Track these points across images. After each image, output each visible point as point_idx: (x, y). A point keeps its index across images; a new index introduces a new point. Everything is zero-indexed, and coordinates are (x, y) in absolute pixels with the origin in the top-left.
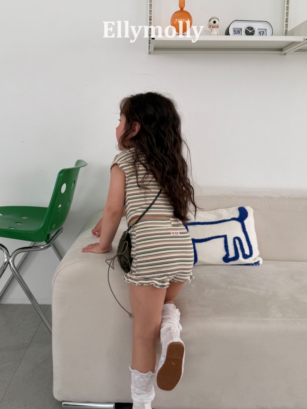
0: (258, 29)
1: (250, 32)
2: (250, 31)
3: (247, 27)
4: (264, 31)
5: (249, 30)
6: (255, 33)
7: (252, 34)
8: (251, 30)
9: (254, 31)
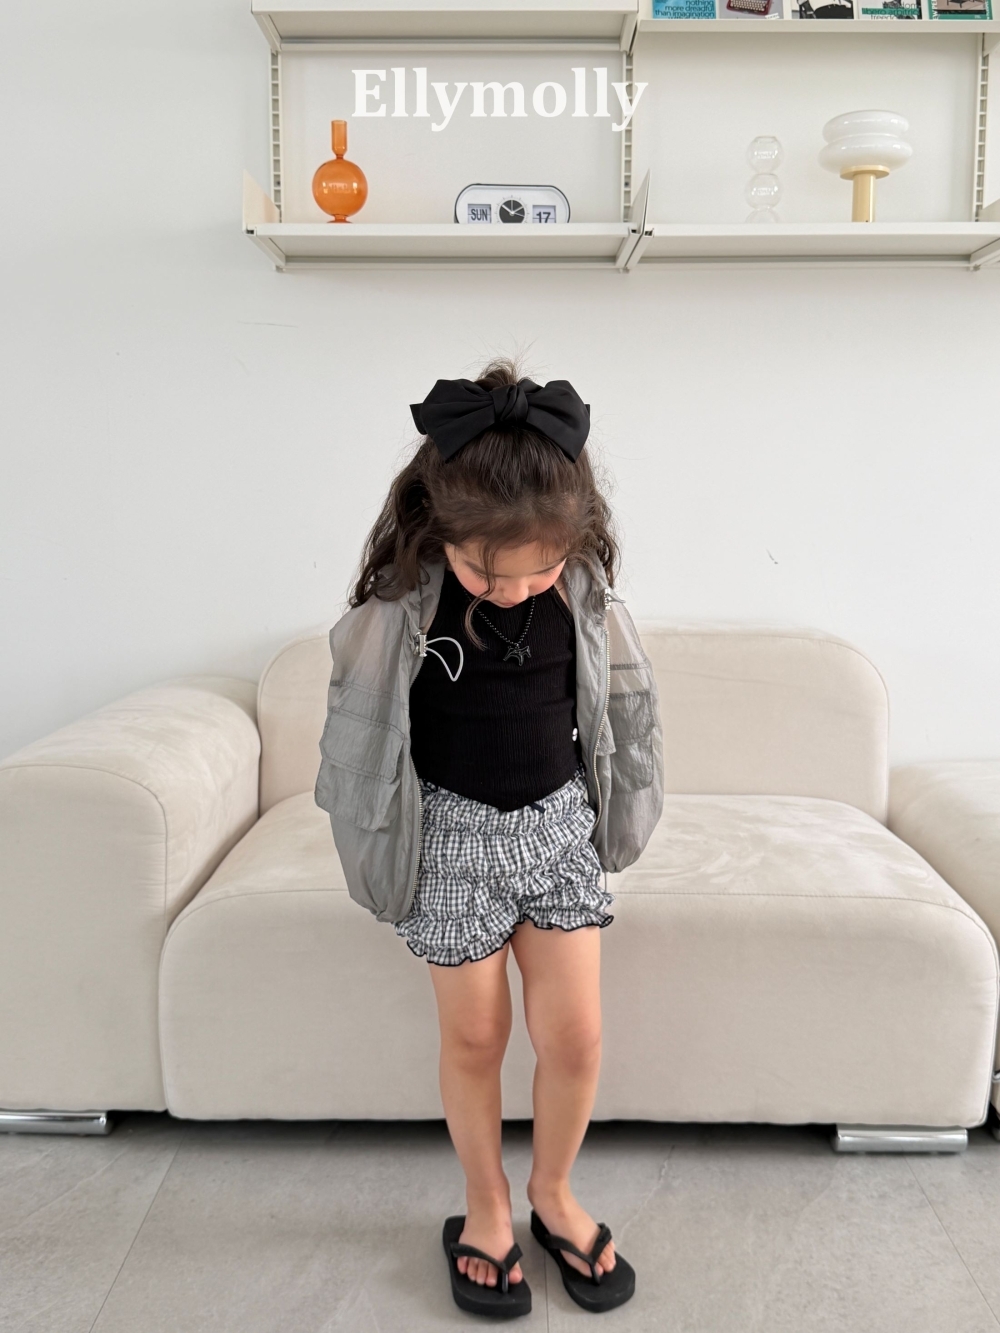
0: (534, 206)
2: (512, 213)
3: (504, 201)
4: (551, 211)
5: (509, 208)
6: (525, 217)
7: (518, 219)
8: (514, 209)
9: (522, 211)
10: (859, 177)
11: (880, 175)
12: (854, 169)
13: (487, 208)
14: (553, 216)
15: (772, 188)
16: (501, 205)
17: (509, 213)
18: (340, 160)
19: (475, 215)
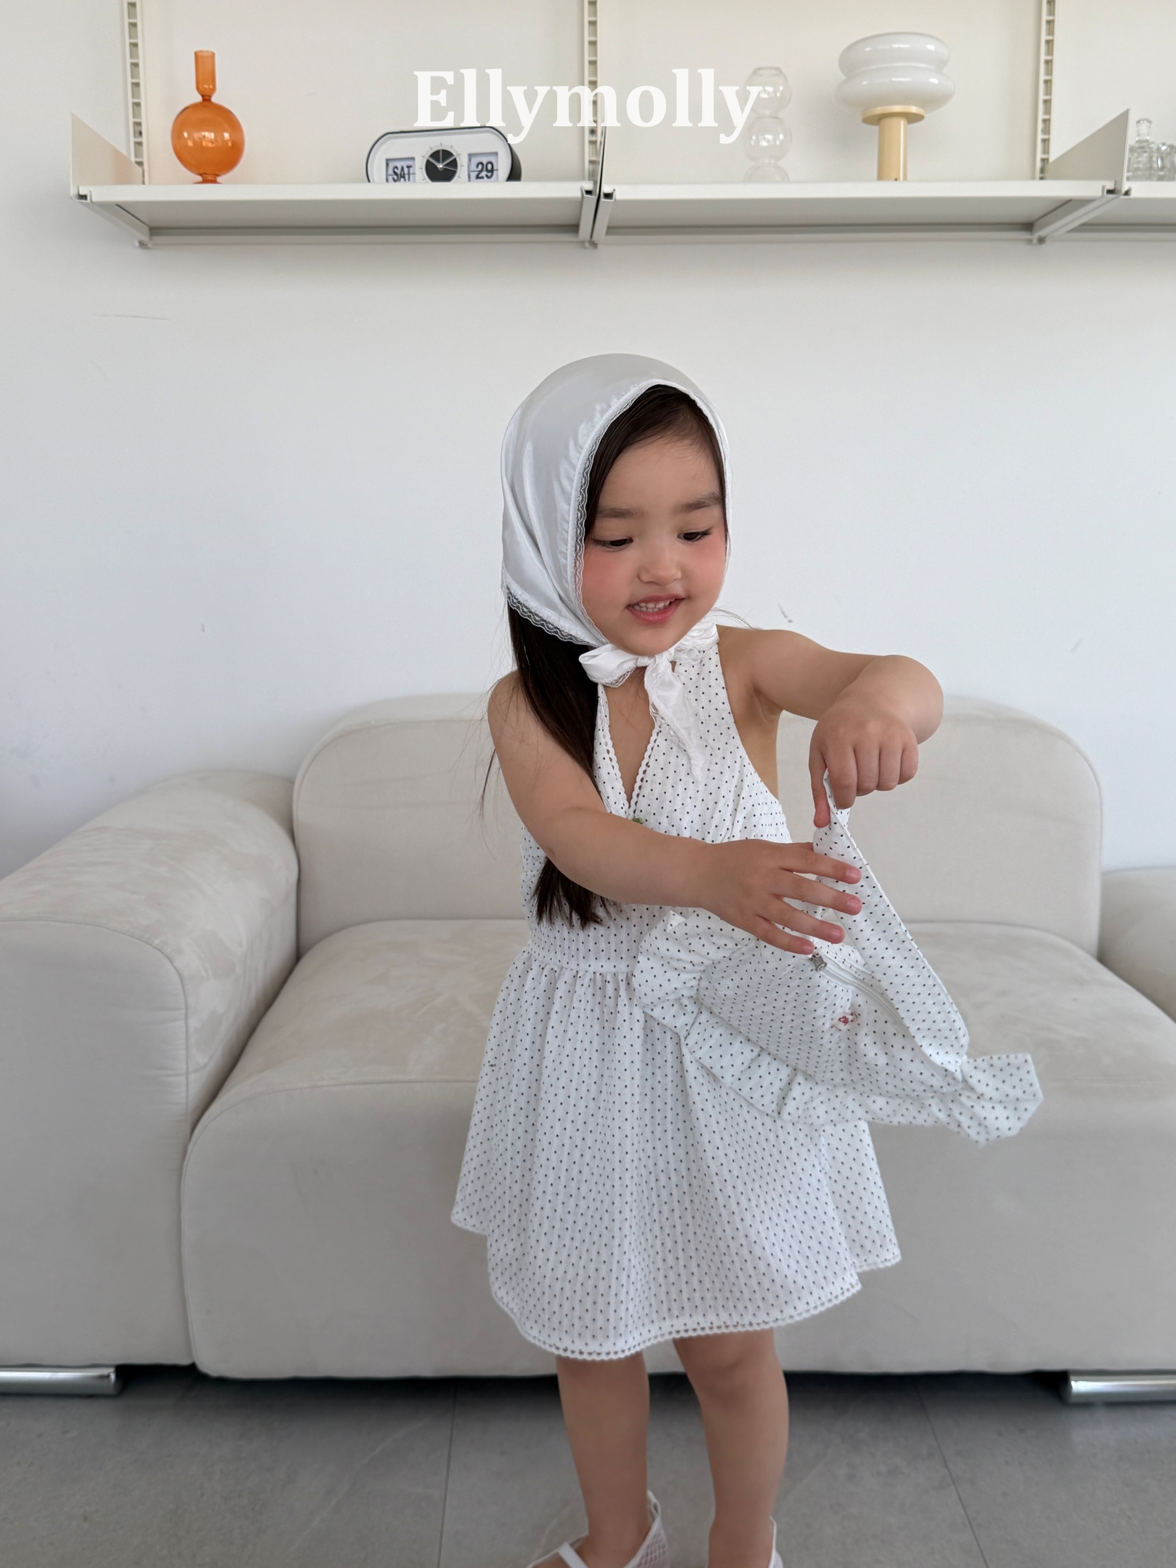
0: (470, 156)
1: (440, 168)
2: (441, 166)
3: (431, 152)
4: (492, 160)
5: (438, 161)
6: (458, 170)
7: (447, 175)
8: (443, 161)
9: (454, 164)
10: (887, 121)
11: (912, 118)
12: (879, 110)
13: (410, 163)
14: (495, 167)
15: (776, 136)
16: (427, 157)
17: (436, 167)
18: (206, 103)
19: (395, 173)
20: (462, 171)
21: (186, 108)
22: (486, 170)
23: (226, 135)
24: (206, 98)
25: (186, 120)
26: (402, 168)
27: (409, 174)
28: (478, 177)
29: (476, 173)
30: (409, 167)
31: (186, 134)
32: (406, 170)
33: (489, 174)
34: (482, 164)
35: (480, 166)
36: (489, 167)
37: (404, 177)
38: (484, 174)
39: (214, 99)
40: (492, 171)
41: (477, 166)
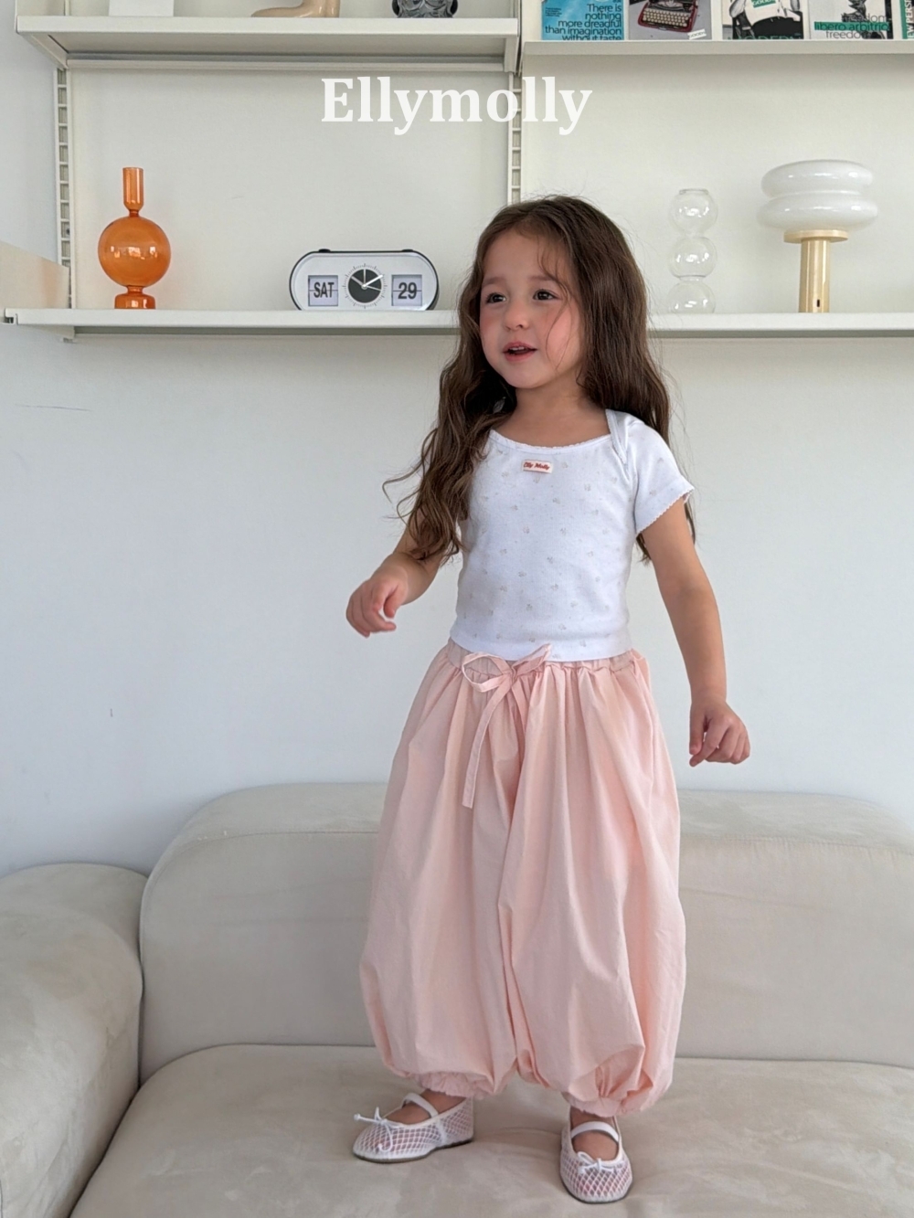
0: (394, 277)
1: (364, 288)
2: (365, 286)
3: (355, 272)
4: (416, 281)
5: (362, 281)
6: (382, 290)
8: (367, 281)
9: (378, 284)
10: (810, 244)
11: (834, 240)
12: (802, 234)
13: (331, 280)
14: (418, 289)
15: (701, 256)
16: (350, 276)
17: (360, 286)
18: (133, 219)
19: (317, 290)
20: (386, 291)
21: (112, 224)
22: (409, 290)
23: (153, 249)
24: (134, 213)
25: (114, 235)
26: (324, 285)
27: (331, 290)
28: (400, 297)
29: (399, 293)
30: (331, 284)
31: (112, 248)
32: (328, 287)
33: (412, 295)
34: (405, 284)
35: (403, 287)
36: (412, 288)
37: (325, 293)
38: (406, 294)
39: (141, 214)
40: (415, 291)
41: (400, 287)
